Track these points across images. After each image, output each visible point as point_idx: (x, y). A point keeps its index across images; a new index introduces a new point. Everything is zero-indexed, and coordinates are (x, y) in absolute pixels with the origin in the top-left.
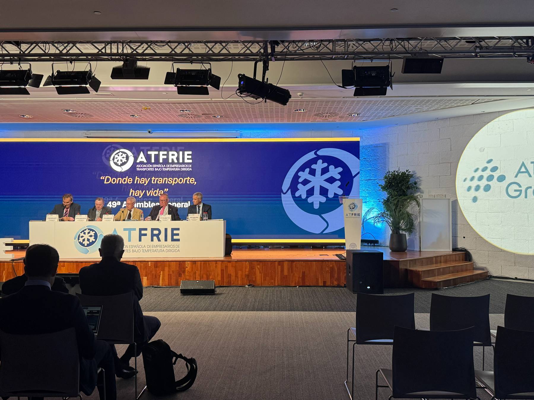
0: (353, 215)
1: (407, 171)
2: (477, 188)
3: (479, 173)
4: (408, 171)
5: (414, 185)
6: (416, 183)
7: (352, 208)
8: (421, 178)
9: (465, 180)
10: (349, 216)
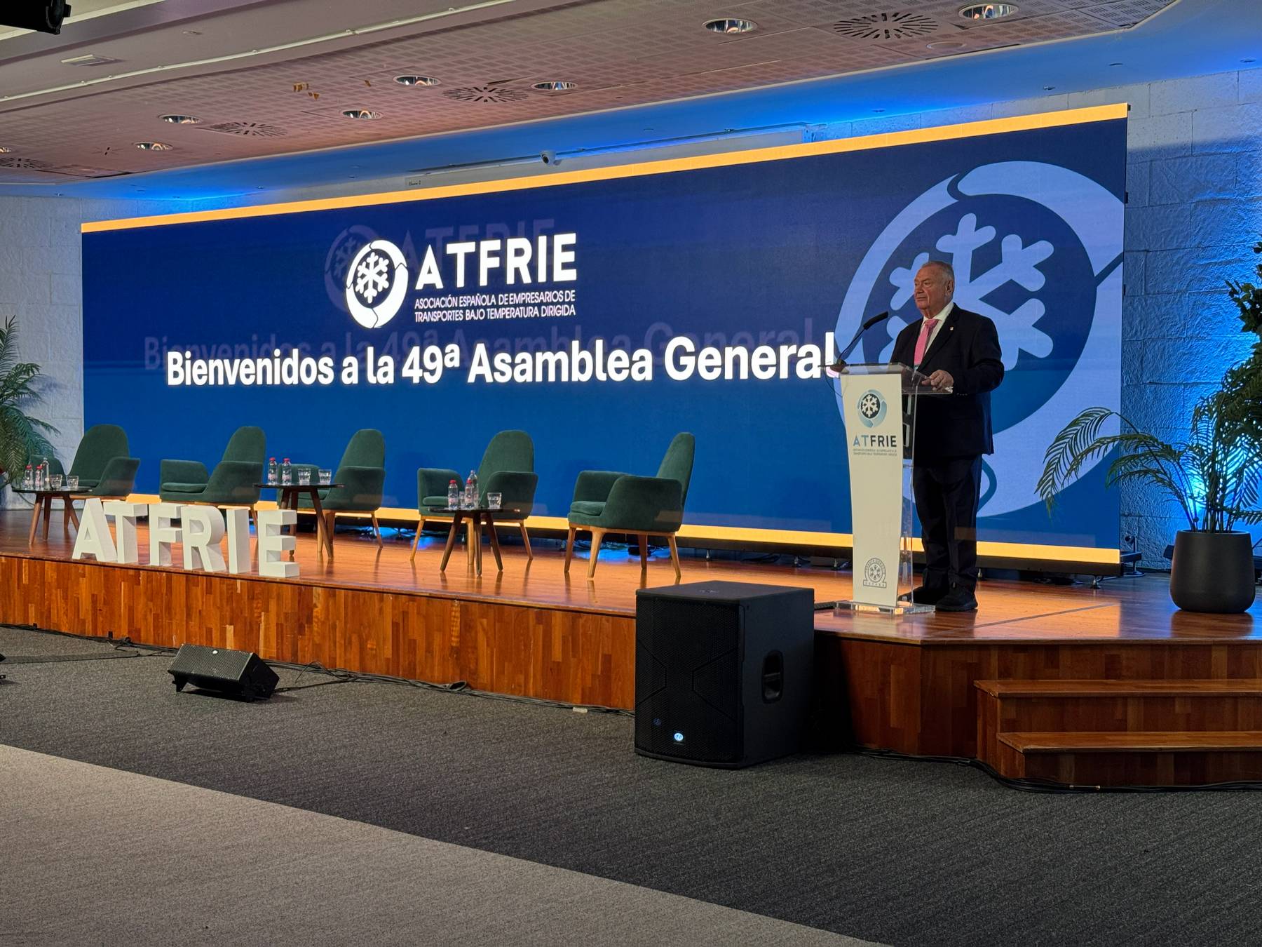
0: (875, 444)
7: (869, 413)
10: (862, 446)
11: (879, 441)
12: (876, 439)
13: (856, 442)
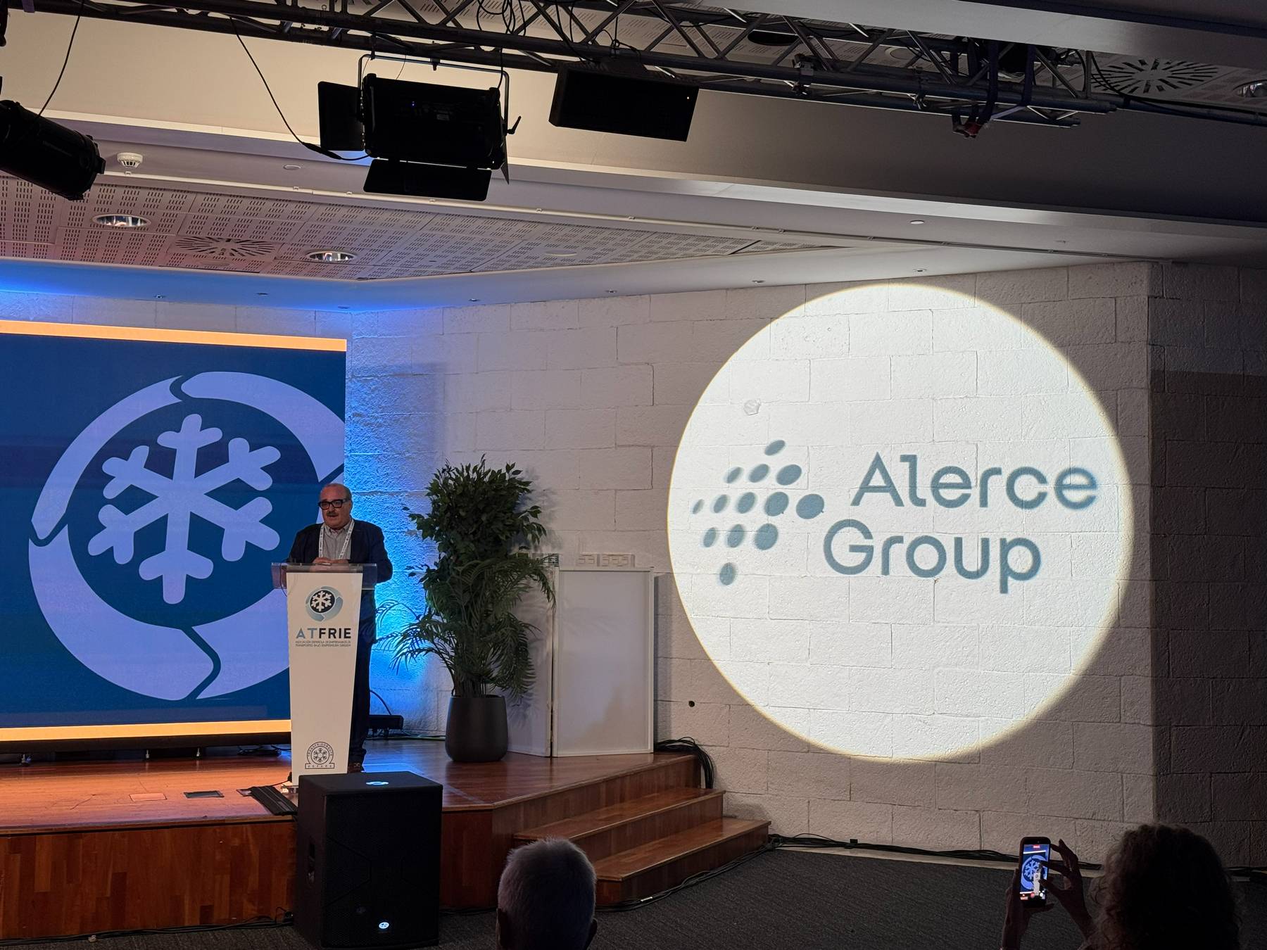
0: (325, 637)
1: (508, 468)
2: (736, 536)
3: (743, 485)
4: (513, 470)
5: (532, 519)
6: (535, 511)
7: (320, 608)
8: (553, 493)
9: (697, 507)
10: (308, 637)
11: (330, 634)
12: (327, 631)
13: (301, 634)
